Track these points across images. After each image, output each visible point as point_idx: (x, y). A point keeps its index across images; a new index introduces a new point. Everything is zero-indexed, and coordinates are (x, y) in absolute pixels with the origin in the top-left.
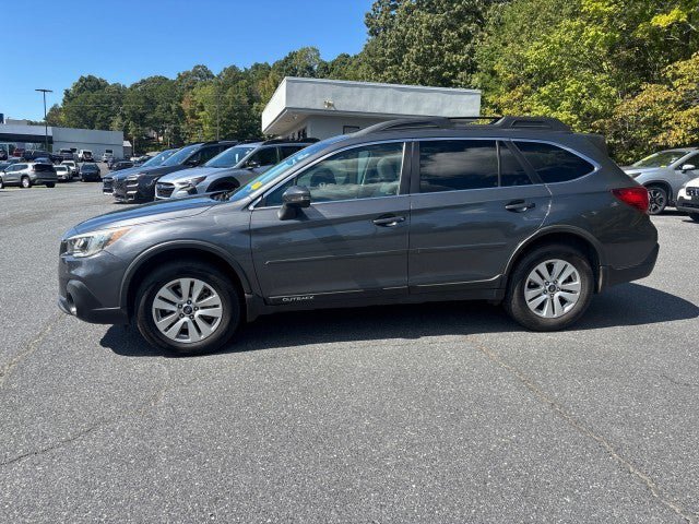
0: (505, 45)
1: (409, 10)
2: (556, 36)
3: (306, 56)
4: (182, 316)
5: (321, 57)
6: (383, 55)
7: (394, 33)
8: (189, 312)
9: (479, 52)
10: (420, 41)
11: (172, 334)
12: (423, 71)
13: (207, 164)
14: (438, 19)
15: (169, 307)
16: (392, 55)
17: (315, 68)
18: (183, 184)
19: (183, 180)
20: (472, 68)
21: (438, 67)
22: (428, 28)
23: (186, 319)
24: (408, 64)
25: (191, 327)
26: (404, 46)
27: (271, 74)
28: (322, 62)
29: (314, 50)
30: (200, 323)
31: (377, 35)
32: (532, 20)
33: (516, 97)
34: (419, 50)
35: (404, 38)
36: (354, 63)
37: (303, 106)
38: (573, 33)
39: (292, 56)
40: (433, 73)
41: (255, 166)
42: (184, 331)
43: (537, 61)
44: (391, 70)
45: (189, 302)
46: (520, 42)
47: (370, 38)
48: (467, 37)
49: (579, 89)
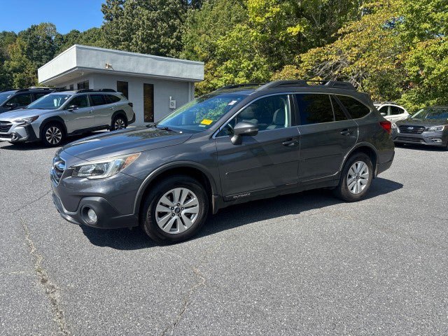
0: (200, 35)
1: (133, 6)
2: (234, 34)
3: (45, 29)
4: (173, 215)
5: (57, 31)
6: (117, 34)
7: (125, 21)
8: (178, 211)
9: (183, 38)
10: (143, 27)
11: (167, 229)
12: (148, 47)
13: (29, 106)
14: (154, 15)
15: (165, 210)
16: (124, 35)
17: (53, 38)
18: (21, 122)
19: (20, 119)
20: (179, 48)
21: (156, 45)
22: (148, 19)
23: (176, 217)
24: (136, 41)
25: (179, 222)
26: (132, 30)
27: (18, 40)
28: (58, 35)
29: (52, 25)
30: (185, 218)
31: (111, 20)
32: (215, 22)
33: (209, 68)
34: (143, 33)
35: (131, 24)
36: (84, 37)
37: (90, 66)
38: (243, 33)
39: (33, 28)
40: (153, 49)
41: (75, 108)
42: (175, 225)
43: (224, 47)
44: (124, 45)
45: (178, 204)
46: (209, 35)
47: (106, 21)
48: (173, 28)
49: (249, 65)
